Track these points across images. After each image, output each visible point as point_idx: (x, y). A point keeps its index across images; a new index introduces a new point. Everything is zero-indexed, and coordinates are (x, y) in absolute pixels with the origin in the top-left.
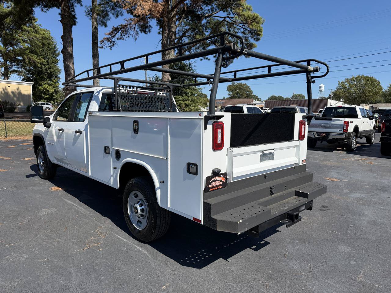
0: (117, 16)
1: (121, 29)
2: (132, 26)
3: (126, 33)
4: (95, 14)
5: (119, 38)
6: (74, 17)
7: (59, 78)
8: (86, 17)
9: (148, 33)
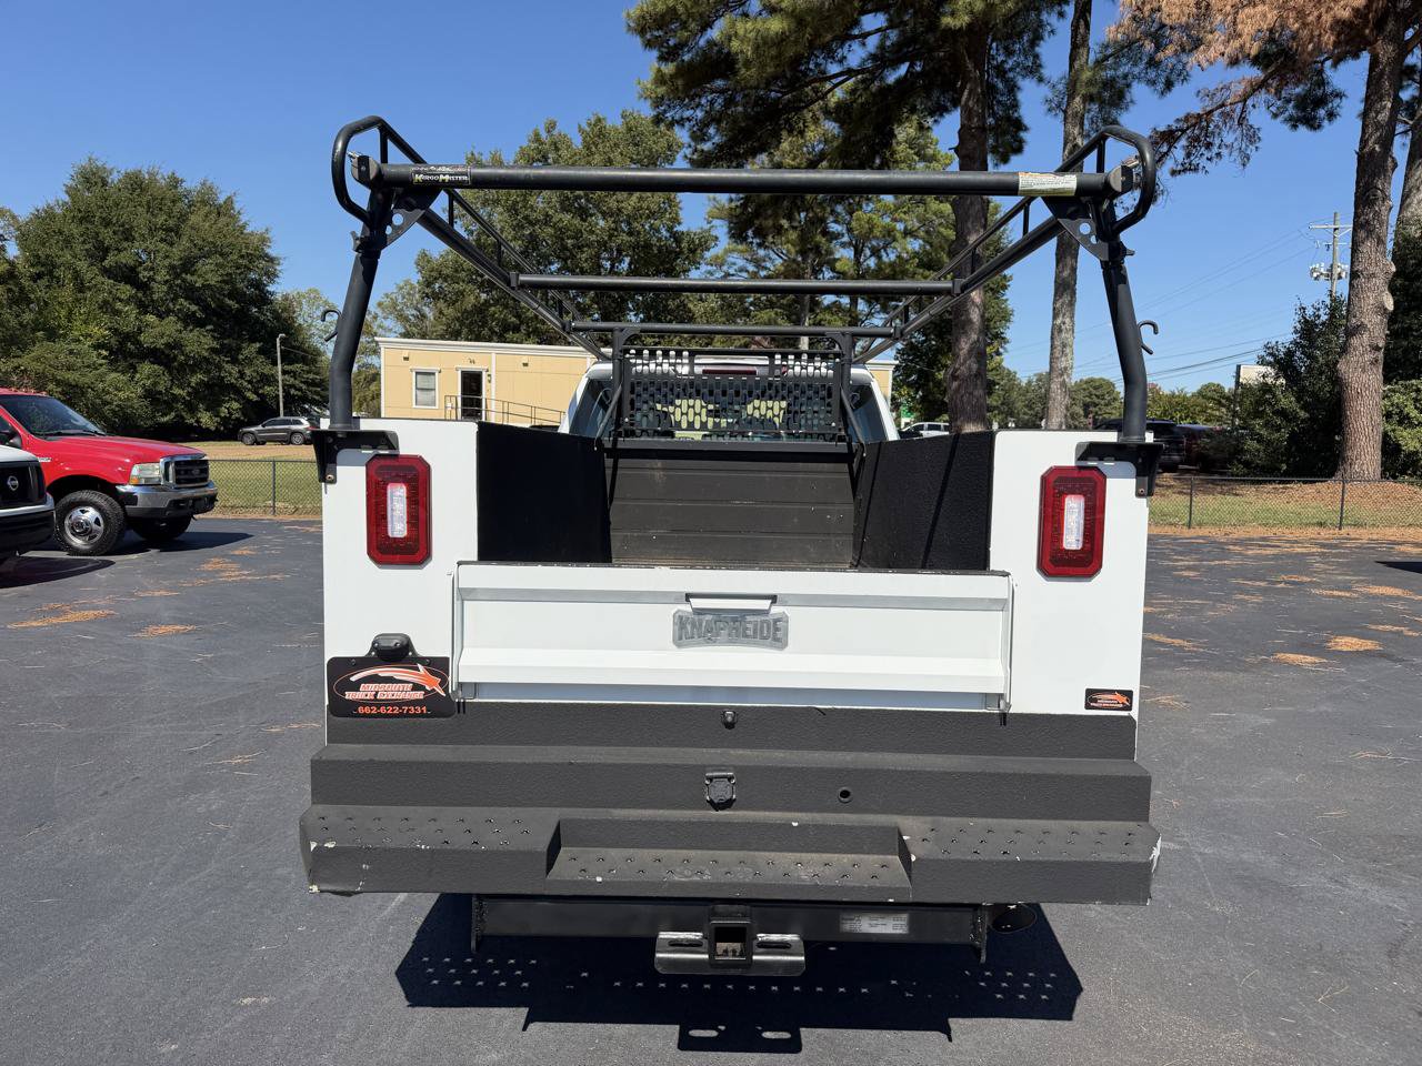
0: (1169, 85)
1: (1183, 131)
2: (1233, 111)
3: (1209, 146)
4: (1078, 99)
5: (1180, 167)
6: (1019, 125)
7: (1003, 338)
8: (1049, 118)
9: (1326, 123)
